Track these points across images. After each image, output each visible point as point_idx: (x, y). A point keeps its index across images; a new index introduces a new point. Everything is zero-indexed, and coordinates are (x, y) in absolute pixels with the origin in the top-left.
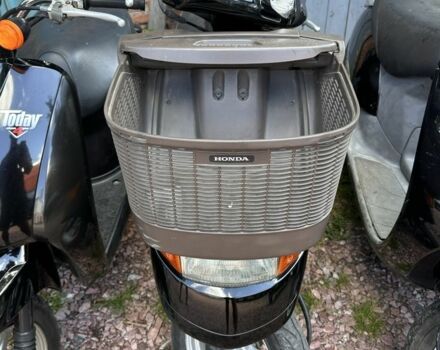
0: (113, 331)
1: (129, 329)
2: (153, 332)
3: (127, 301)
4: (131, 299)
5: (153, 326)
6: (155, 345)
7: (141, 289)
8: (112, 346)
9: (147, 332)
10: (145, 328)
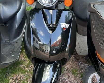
0: (63, 78)
1: (66, 78)
2: (73, 79)
3: (63, 71)
4: (64, 70)
5: (72, 77)
6: (74, 82)
7: (66, 68)
8: (63, 82)
9: (71, 79)
10: (70, 78)
